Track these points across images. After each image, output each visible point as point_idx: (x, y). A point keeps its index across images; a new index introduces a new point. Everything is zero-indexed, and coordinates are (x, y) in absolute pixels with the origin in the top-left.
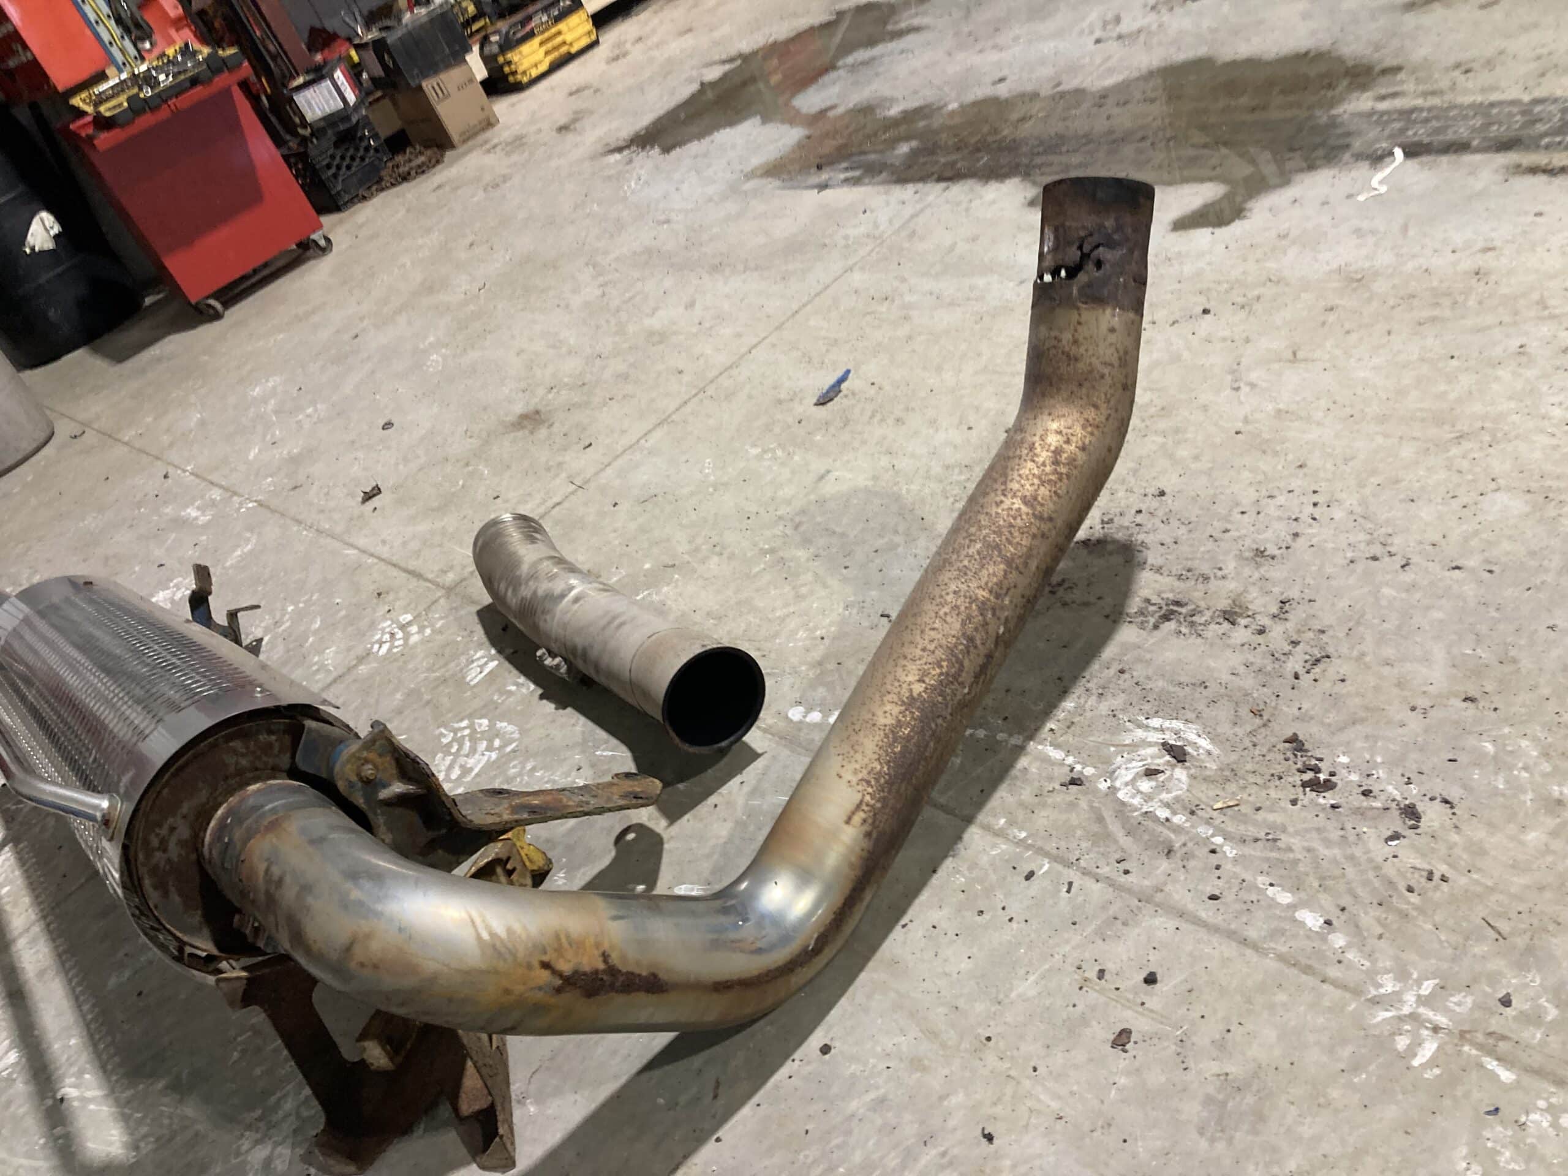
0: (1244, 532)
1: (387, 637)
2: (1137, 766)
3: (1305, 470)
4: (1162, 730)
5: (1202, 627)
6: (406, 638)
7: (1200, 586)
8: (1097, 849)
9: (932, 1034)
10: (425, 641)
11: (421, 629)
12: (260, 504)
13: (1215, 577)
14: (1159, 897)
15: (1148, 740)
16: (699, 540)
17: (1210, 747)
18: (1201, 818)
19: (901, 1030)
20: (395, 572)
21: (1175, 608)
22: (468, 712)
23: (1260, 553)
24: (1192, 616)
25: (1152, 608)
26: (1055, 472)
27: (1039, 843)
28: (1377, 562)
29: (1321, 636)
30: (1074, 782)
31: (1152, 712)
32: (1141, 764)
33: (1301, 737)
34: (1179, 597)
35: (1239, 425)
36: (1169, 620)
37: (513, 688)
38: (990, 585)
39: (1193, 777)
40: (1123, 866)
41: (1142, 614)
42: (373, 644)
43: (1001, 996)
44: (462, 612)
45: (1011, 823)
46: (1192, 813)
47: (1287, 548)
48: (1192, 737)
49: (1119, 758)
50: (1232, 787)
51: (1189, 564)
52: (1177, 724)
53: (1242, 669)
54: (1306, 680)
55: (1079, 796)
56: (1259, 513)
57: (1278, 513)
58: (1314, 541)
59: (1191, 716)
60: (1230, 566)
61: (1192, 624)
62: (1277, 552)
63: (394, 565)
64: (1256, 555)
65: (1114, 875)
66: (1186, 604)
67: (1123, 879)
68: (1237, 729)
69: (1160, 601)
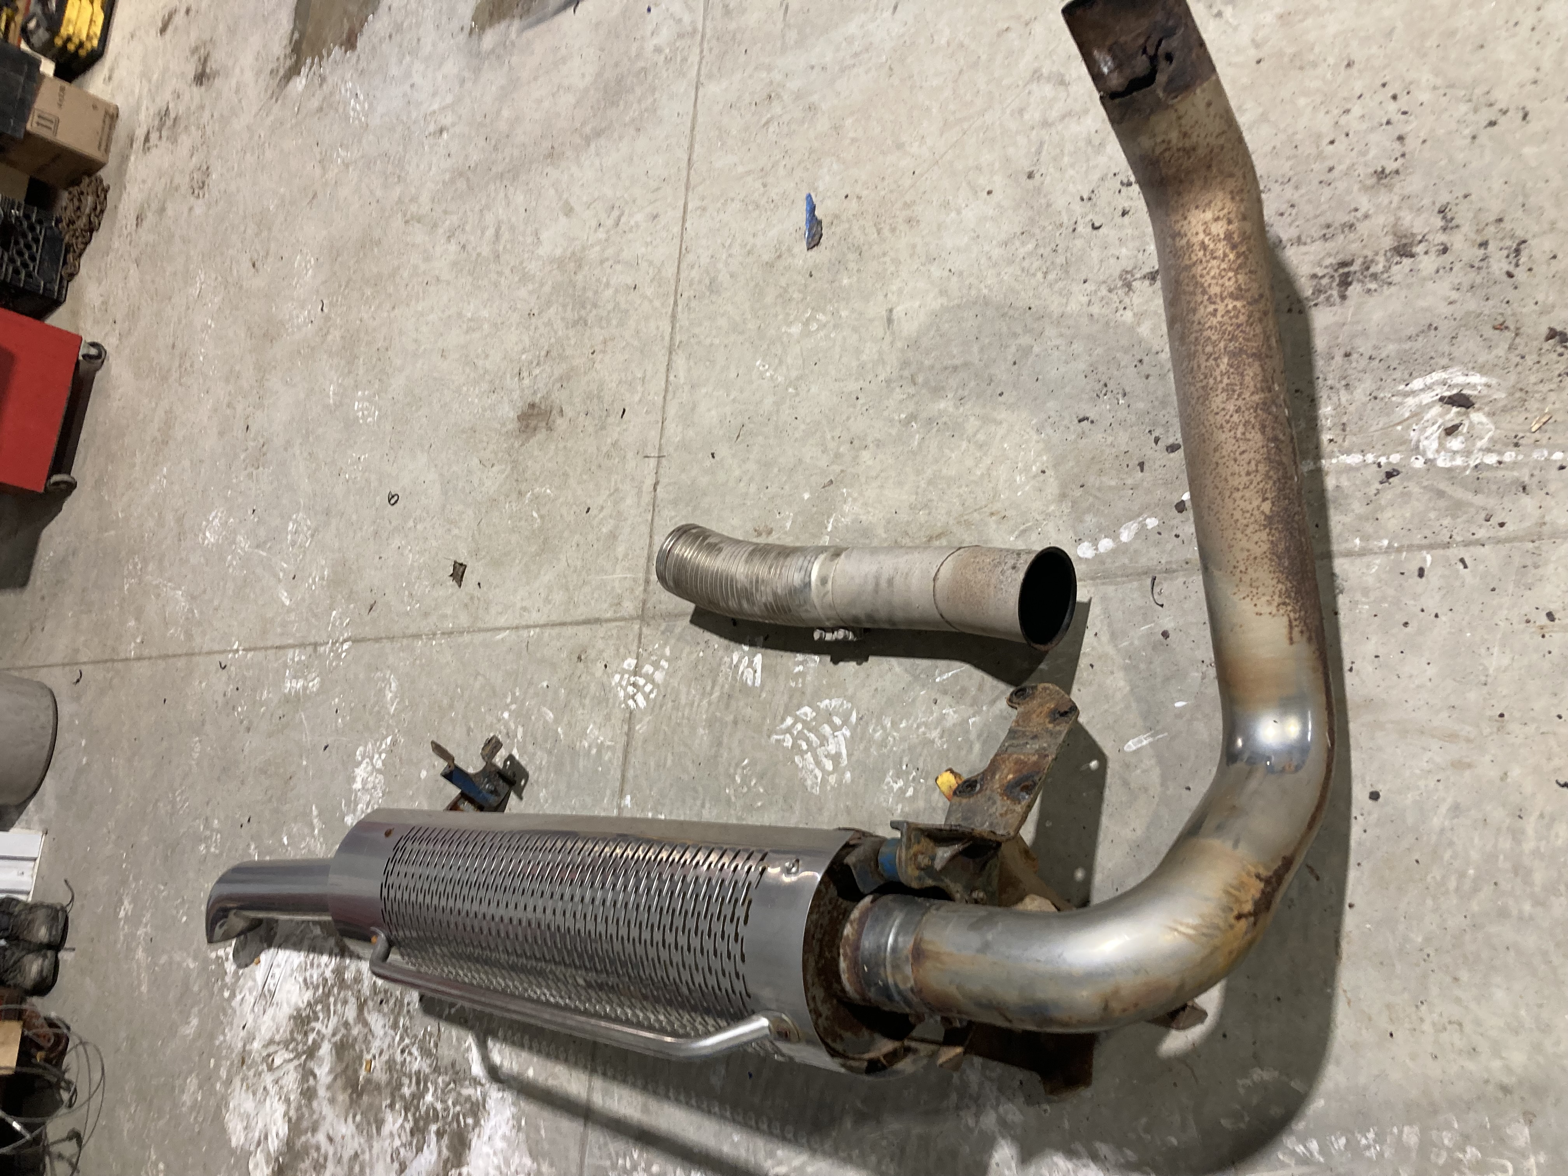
0: (1348, 162)
1: (630, 689)
2: (1434, 432)
3: (1356, 66)
4: (1428, 388)
5: (1386, 275)
6: (650, 679)
7: (1352, 236)
8: (1459, 520)
9: (1452, 737)
10: (670, 674)
11: (656, 665)
12: (355, 641)
13: (1358, 220)
14: (1546, 529)
15: (1424, 402)
16: (832, 445)
17: (1484, 380)
18: (1526, 445)
19: (1424, 749)
20: (569, 631)
21: (1346, 270)
22: (781, 710)
23: (1381, 174)
24: (1368, 268)
25: (1325, 281)
26: (1238, 256)
27: (1406, 542)
28: (1496, 127)
29: (1502, 225)
30: (1389, 475)
31: (1406, 376)
32: (1436, 427)
33: (1559, 328)
34: (1340, 257)
35: (1253, 53)
36: (1350, 284)
37: (801, 668)
38: (1259, 385)
39: (1491, 415)
40: (1494, 521)
41: (1320, 291)
42: (625, 702)
43: (1483, 679)
44: (678, 630)
45: (1365, 538)
46: (1517, 445)
47: (1403, 155)
48: (1460, 379)
49: (1412, 433)
50: (1533, 405)
51: (1322, 220)
52: (1437, 376)
53: (1454, 295)
54: (1521, 274)
55: (1405, 484)
56: (1347, 135)
57: (1364, 126)
58: (1423, 135)
59: (1444, 361)
60: (1364, 203)
61: (1374, 277)
62: (1394, 166)
63: (563, 624)
64: (1380, 179)
65: (1492, 533)
66: (1353, 261)
67: (1502, 532)
68: (1495, 352)
69: (1326, 271)
